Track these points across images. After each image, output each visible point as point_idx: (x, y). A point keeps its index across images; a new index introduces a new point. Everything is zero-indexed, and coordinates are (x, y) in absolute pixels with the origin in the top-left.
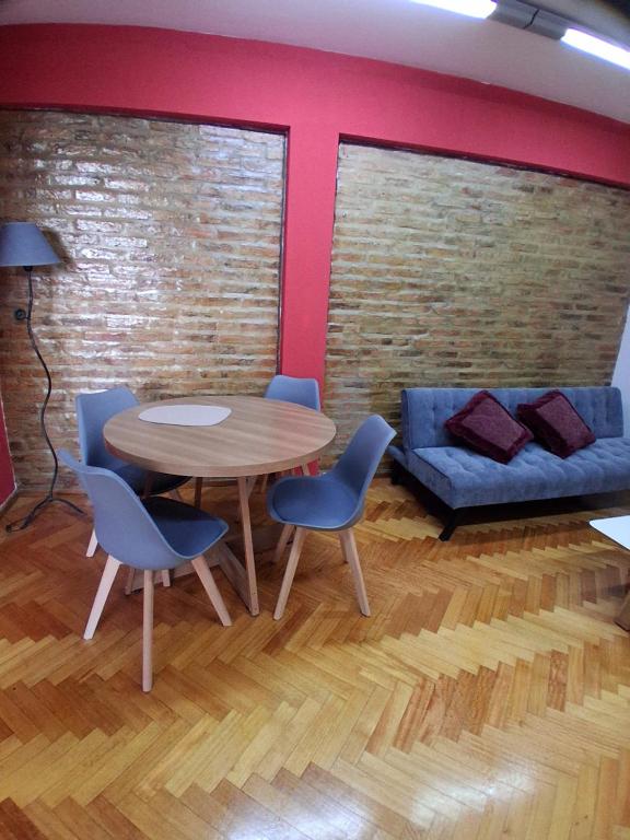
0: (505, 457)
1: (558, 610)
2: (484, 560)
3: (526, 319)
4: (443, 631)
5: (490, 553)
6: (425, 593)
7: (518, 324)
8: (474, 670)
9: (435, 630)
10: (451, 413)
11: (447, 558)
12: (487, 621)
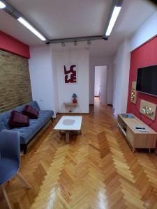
0: (27, 125)
1: (58, 149)
2: (38, 151)
3: (12, 89)
4: (48, 173)
5: (37, 149)
6: (36, 169)
7: (11, 91)
8: (60, 173)
9: (46, 174)
10: (7, 120)
11: (31, 157)
12: (52, 162)
